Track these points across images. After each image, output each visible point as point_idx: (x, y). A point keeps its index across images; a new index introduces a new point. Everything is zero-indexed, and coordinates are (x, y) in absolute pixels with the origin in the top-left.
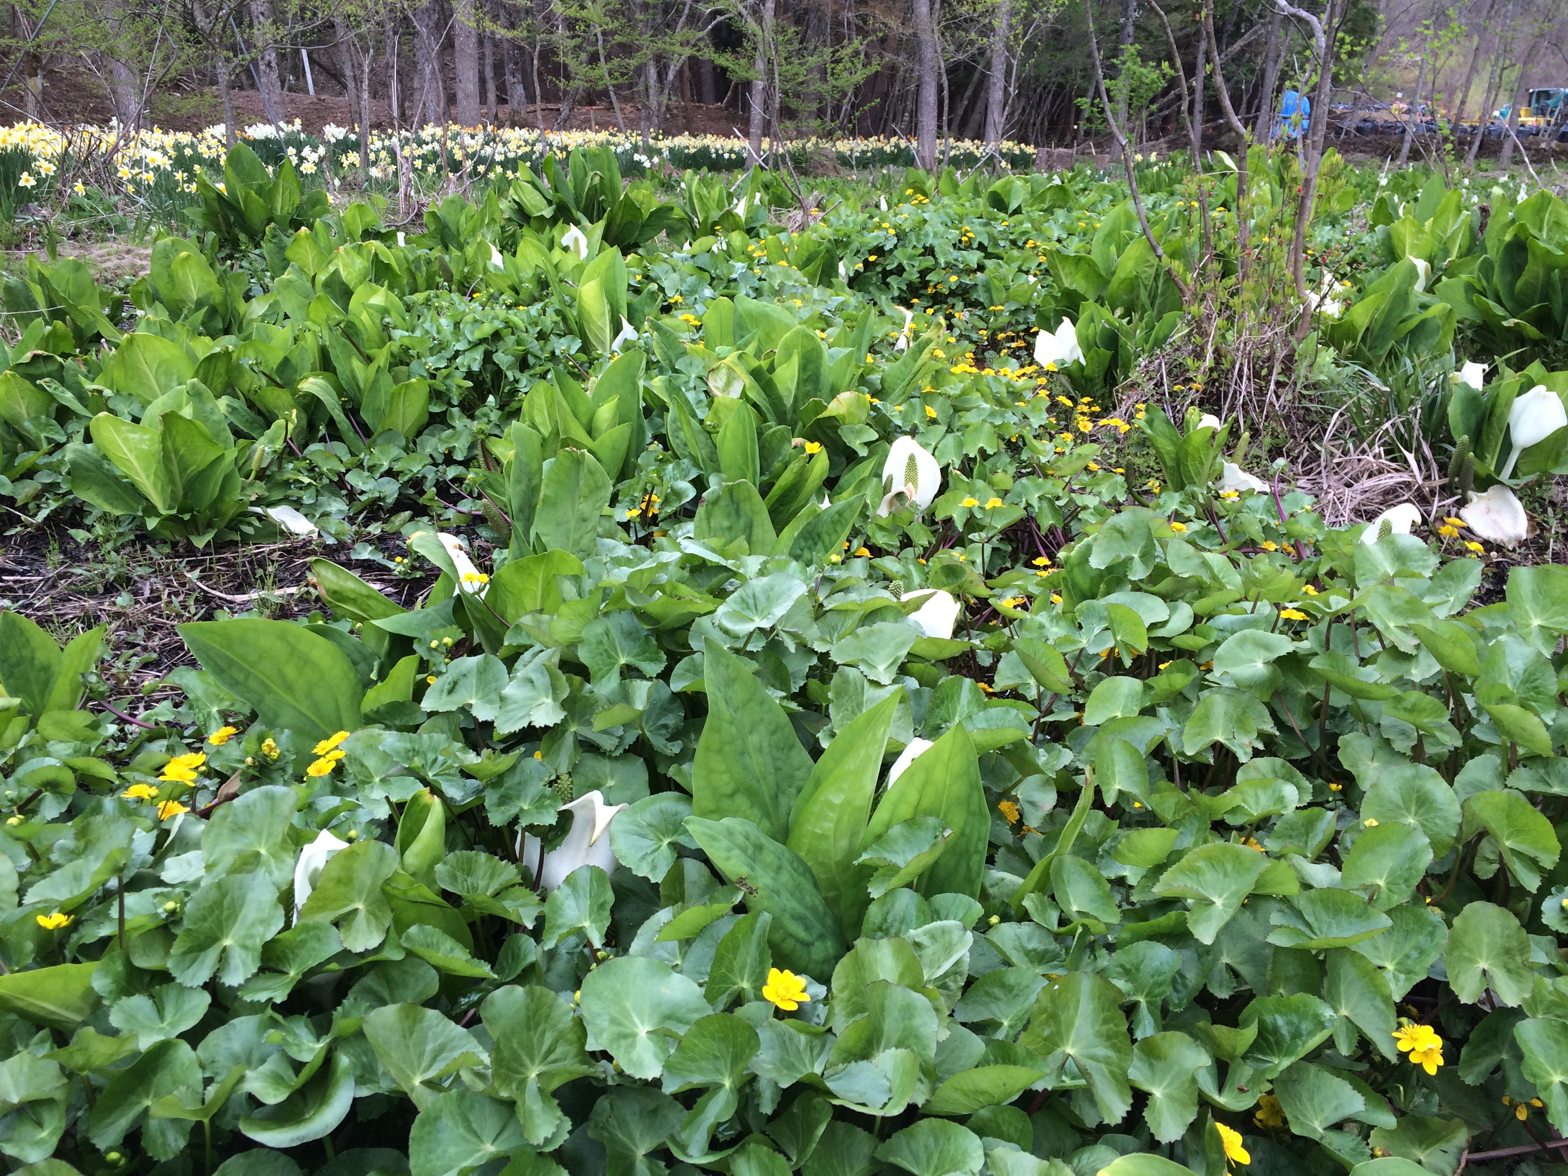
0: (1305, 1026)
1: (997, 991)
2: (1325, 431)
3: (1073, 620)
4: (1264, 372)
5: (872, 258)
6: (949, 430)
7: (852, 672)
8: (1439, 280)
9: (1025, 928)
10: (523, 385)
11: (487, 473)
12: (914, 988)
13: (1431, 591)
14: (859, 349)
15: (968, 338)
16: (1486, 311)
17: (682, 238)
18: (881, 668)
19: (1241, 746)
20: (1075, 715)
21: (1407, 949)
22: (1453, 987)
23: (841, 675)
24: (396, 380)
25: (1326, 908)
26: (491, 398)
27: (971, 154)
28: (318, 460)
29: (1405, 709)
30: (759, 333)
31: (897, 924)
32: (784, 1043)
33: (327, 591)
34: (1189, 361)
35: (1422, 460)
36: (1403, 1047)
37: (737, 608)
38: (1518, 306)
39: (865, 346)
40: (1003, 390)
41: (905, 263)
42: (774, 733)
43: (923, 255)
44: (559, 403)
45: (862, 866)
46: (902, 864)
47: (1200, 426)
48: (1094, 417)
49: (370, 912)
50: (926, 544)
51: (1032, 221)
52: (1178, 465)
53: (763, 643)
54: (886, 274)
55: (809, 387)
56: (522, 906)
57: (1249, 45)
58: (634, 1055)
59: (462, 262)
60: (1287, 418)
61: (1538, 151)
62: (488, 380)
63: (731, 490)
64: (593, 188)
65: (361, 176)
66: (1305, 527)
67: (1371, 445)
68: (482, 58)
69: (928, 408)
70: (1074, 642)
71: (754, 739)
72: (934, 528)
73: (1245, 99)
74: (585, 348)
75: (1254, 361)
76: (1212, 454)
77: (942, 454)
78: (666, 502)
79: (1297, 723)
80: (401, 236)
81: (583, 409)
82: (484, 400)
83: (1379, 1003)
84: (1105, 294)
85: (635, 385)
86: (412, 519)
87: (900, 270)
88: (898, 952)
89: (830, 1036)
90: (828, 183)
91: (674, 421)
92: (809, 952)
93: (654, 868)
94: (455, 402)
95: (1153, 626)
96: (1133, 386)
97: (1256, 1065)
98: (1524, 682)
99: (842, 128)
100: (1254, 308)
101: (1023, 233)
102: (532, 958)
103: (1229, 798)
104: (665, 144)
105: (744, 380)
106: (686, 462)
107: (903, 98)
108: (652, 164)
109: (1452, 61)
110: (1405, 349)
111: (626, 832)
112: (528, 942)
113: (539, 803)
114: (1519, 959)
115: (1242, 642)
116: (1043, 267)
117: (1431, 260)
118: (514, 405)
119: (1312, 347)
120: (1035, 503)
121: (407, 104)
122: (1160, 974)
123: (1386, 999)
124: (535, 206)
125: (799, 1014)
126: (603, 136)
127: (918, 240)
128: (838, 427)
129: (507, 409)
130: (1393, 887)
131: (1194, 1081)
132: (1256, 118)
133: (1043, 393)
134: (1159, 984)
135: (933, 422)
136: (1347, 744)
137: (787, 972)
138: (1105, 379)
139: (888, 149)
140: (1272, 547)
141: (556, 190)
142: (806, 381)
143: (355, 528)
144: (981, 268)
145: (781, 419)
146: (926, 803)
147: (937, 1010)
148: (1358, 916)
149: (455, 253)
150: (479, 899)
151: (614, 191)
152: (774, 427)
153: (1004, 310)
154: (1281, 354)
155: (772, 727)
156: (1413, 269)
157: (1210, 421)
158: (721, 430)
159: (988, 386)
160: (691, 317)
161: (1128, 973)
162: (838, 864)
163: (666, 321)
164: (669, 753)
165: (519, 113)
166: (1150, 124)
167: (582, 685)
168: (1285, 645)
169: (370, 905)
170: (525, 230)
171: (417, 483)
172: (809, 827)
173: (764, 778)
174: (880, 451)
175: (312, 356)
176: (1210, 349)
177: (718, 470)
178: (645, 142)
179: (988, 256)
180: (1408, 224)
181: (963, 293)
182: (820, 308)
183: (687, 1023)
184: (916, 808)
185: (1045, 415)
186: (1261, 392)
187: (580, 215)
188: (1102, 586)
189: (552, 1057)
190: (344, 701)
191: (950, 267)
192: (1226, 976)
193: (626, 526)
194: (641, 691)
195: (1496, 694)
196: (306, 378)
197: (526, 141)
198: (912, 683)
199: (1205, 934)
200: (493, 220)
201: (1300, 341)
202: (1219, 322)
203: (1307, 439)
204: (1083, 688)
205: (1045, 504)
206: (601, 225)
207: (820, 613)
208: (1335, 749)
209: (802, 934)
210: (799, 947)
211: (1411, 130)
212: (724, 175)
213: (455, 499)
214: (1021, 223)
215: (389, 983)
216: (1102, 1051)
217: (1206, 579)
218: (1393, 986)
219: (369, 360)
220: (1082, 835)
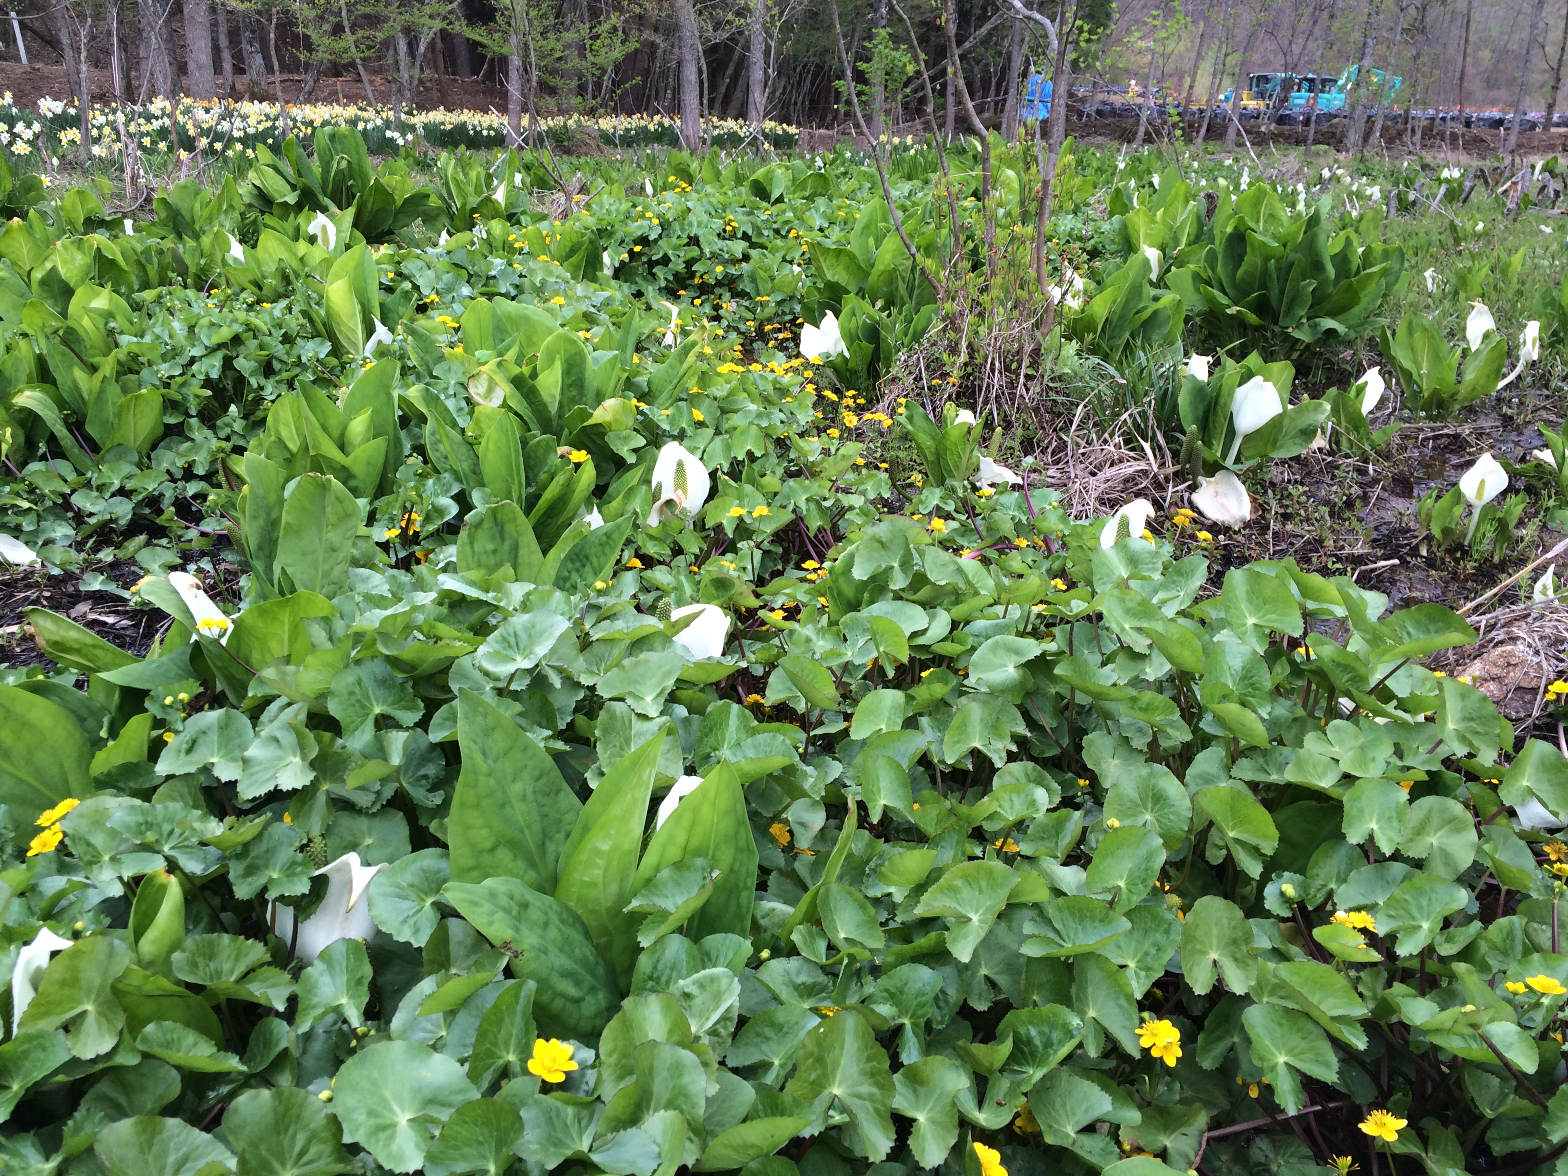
0: (1056, 1035)
1: (768, 1031)
2: (1071, 422)
3: (838, 633)
4: (1014, 366)
5: (637, 249)
6: (718, 432)
7: (618, 706)
8: (1168, 270)
9: (793, 963)
10: (269, 392)
11: (230, 494)
12: (683, 1044)
13: (1164, 586)
14: (624, 351)
15: (737, 330)
16: (1212, 300)
17: (439, 225)
18: (649, 699)
19: (996, 751)
20: (845, 724)
21: (1146, 946)
22: (1187, 980)
23: (608, 711)
24: (125, 390)
25: (1073, 915)
26: (233, 408)
27: (735, 133)
28: (38, 481)
29: (1141, 709)
30: (520, 337)
31: (667, 972)
32: (550, 1119)
33: (48, 641)
34: (945, 357)
35: (1157, 448)
36: (1145, 1043)
37: (498, 647)
38: (1239, 294)
39: (631, 346)
40: (770, 388)
41: (670, 253)
42: (538, 779)
43: (688, 244)
44: (307, 419)
45: (632, 913)
46: (672, 909)
47: (957, 422)
48: (859, 410)
49: (101, 1014)
50: (697, 551)
51: (794, 209)
52: (938, 459)
53: (527, 681)
54: (652, 264)
55: (574, 392)
56: (272, 986)
57: (995, 28)
58: (394, 1147)
59: (197, 254)
60: (1036, 410)
61: (1259, 133)
62: (230, 387)
63: (494, 512)
64: (339, 172)
65: (83, 156)
66: (1053, 523)
67: (1112, 435)
68: (214, 24)
69: (695, 411)
70: (840, 655)
71: (517, 788)
72: (705, 534)
73: (994, 82)
74: (337, 351)
75: (1004, 355)
76: (968, 450)
77: (711, 458)
78: (427, 519)
79: (1047, 721)
80: (128, 223)
81: (334, 424)
82: (226, 409)
83: (1123, 1002)
84: (866, 286)
85: (389, 396)
86: (148, 544)
87: (665, 261)
88: (667, 1008)
89: (599, 1105)
90: (592, 163)
91: (433, 434)
92: (580, 1008)
93: (416, 931)
94: (193, 412)
95: (915, 635)
96: (894, 380)
97: (1012, 1077)
98: (1242, 679)
99: (604, 105)
100: (1002, 303)
101: (786, 222)
102: (283, 1045)
103: (987, 805)
104: (419, 119)
105: (504, 391)
106: (447, 475)
107: (664, 74)
108: (406, 141)
109: (1181, 46)
110: (1139, 343)
111: (385, 895)
112: (280, 1026)
113: (290, 870)
114: (1244, 949)
115: (995, 648)
116: (807, 256)
117: (1163, 248)
118: (260, 414)
119: (1056, 341)
120: (803, 505)
121: (133, 74)
122: (924, 995)
123: (1129, 997)
124: (278, 192)
125: (569, 1084)
126: (351, 111)
127: (682, 230)
128: (605, 434)
129: (252, 418)
130: (1133, 888)
131: (954, 1104)
132: (1005, 100)
133: (810, 388)
134: (922, 1005)
135: (700, 424)
136: (1092, 742)
137: (553, 1041)
138: (868, 372)
139: (651, 127)
140: (1023, 543)
141: (300, 175)
142: (570, 386)
143: (83, 555)
144: (746, 258)
145: (546, 427)
146: (694, 843)
147: (705, 1064)
148: (1102, 921)
149: (191, 243)
150: (223, 986)
151: (364, 177)
152: (538, 437)
153: (770, 300)
154: (1028, 348)
155: (537, 773)
156: (1147, 261)
157: (966, 416)
158: (483, 441)
159: (754, 383)
160: (448, 319)
161: (894, 997)
162: (608, 910)
163: (422, 323)
164: (430, 804)
165: (258, 84)
166: (906, 106)
167: (332, 741)
168: (1033, 648)
169: (100, 1005)
170: (268, 219)
171: (154, 502)
172: (577, 876)
173: (529, 826)
174: (648, 457)
175: (28, 366)
176: (964, 344)
177: (482, 484)
178: (398, 118)
179: (753, 246)
180: (1141, 214)
181: (729, 283)
182: (584, 307)
183: (451, 1105)
184: (685, 848)
185: (812, 412)
186: (1012, 385)
187: (327, 201)
188: (866, 595)
189: (305, 1159)
190: (70, 763)
191: (715, 257)
192: (985, 987)
193: (385, 546)
194: (397, 741)
195: (1218, 693)
196: (21, 391)
197: (267, 116)
198: (681, 711)
199: (963, 953)
200: (231, 207)
201: (1044, 336)
202: (970, 318)
203: (1055, 430)
204: (850, 698)
205: (813, 506)
206: (351, 212)
207: (585, 643)
208: (1079, 748)
209: (571, 990)
210: (569, 1005)
211: (1145, 115)
212: (483, 153)
213: (197, 518)
214: (784, 212)
215: (127, 1089)
216: (866, 1089)
217: (962, 585)
218: (1134, 984)
219: (93, 369)
220: (850, 855)
